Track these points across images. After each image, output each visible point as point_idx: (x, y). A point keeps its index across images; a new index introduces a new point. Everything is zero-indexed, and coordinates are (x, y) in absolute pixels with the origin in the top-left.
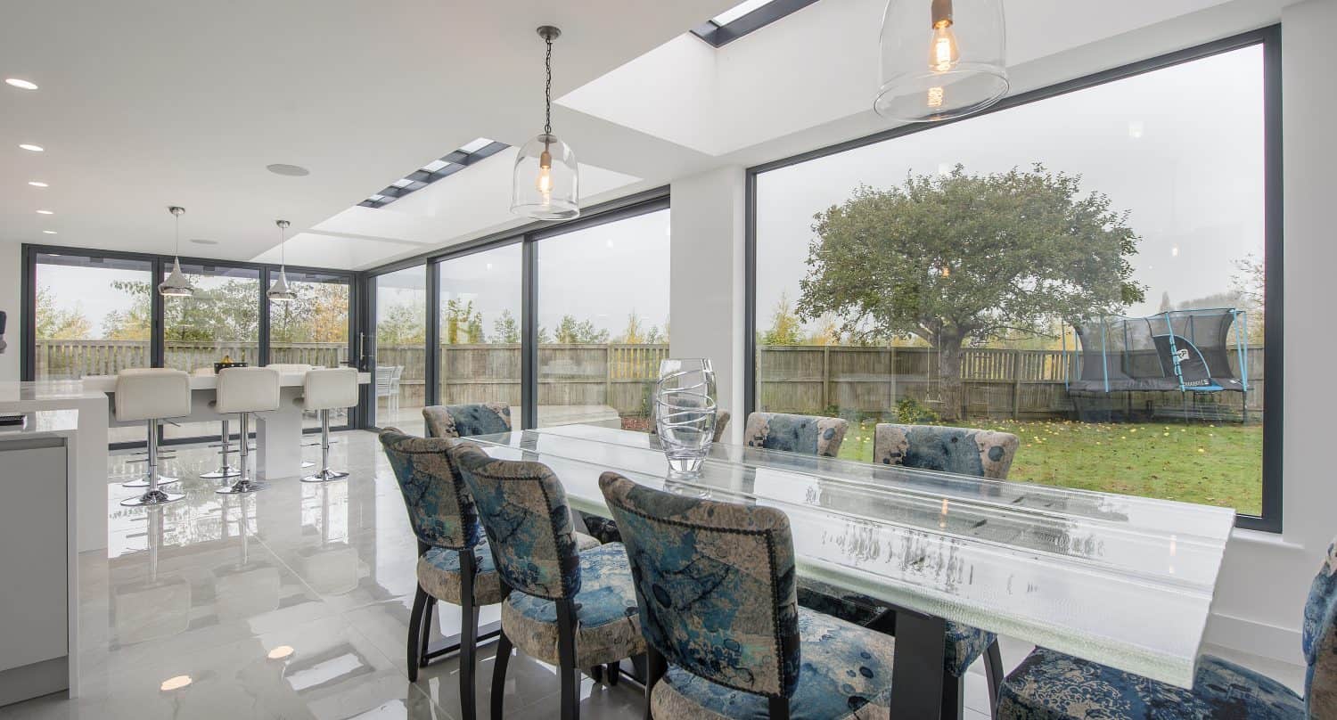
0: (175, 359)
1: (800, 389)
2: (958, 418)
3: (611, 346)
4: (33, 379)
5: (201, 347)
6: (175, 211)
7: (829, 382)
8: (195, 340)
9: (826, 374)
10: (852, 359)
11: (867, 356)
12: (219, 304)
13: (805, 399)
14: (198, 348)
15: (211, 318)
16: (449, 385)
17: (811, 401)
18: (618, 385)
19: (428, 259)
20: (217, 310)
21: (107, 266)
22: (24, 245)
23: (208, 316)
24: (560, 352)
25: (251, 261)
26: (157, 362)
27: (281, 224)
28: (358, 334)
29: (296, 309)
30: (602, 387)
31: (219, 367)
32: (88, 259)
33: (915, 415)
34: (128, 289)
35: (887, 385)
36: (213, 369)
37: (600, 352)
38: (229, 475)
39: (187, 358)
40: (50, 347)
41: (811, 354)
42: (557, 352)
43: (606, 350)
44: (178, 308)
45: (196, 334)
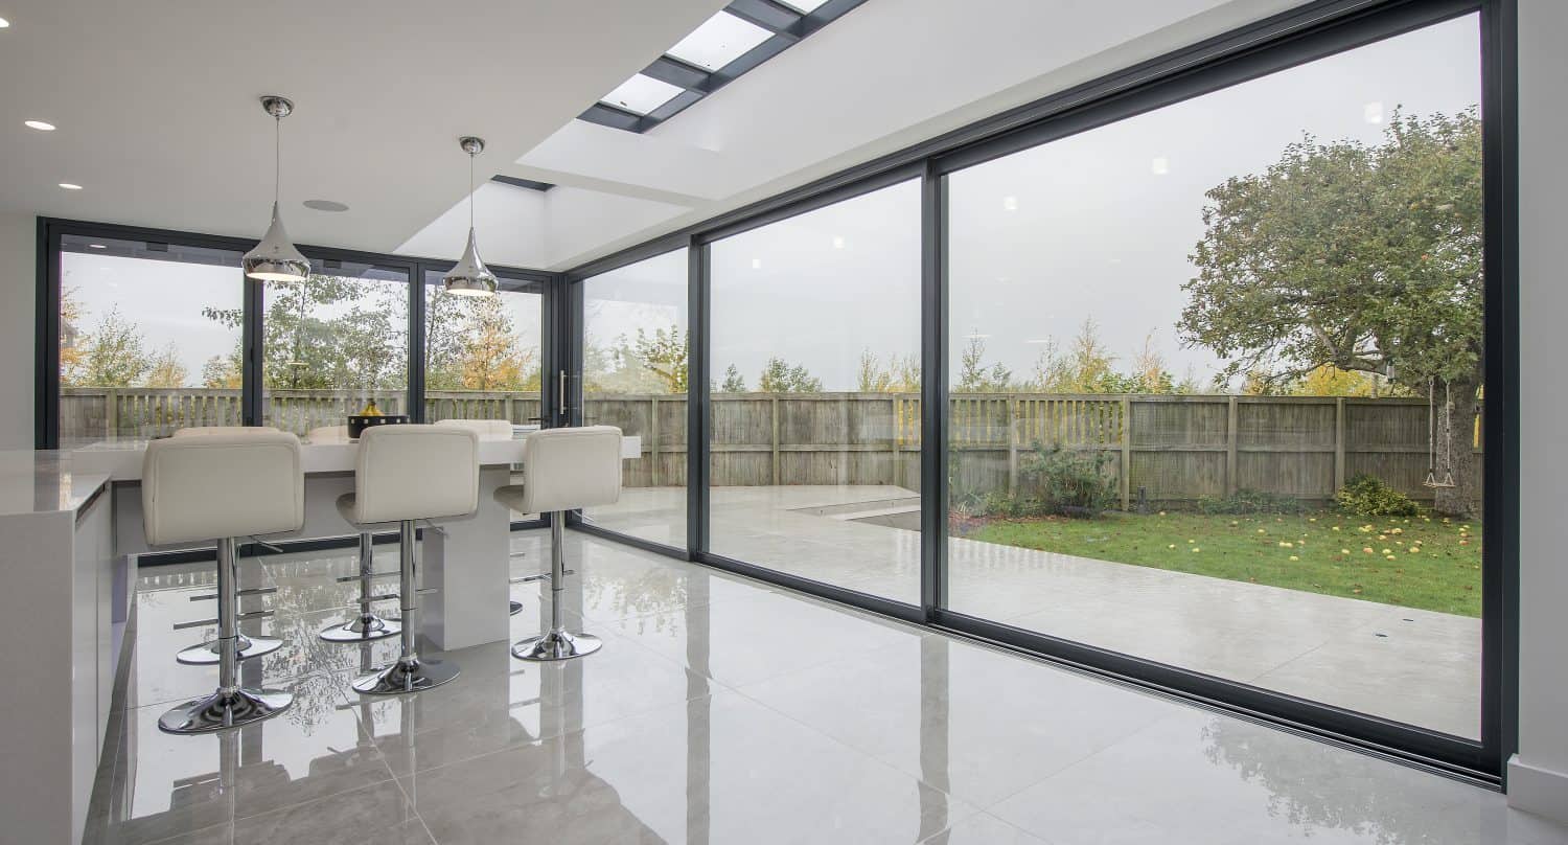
0: (284, 415)
1: (1190, 461)
2: (1469, 511)
3: (899, 396)
4: (56, 446)
5: (319, 397)
6: (273, 108)
7: (1238, 452)
8: (309, 390)
9: (1232, 440)
10: (1272, 417)
11: (1296, 410)
12: (341, 341)
13: (1198, 479)
14: (314, 399)
15: (331, 360)
16: (660, 453)
17: (1206, 482)
18: (908, 455)
19: (693, 236)
20: (337, 348)
21: (174, 258)
22: (40, 219)
23: (325, 357)
24: (822, 404)
25: (397, 252)
26: (252, 417)
27: (468, 146)
28: (555, 373)
29: (442, 346)
30: (885, 457)
31: (357, 426)
32: (143, 245)
33: (1382, 504)
34: (224, 319)
35: (1329, 458)
36: (345, 428)
37: (883, 405)
38: (372, 634)
39: (300, 415)
40: (120, 398)
41: (1207, 408)
42: (818, 405)
43: (891, 401)
44: (289, 347)
45: (310, 382)
